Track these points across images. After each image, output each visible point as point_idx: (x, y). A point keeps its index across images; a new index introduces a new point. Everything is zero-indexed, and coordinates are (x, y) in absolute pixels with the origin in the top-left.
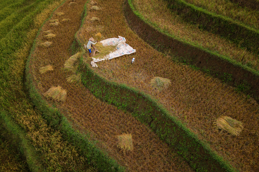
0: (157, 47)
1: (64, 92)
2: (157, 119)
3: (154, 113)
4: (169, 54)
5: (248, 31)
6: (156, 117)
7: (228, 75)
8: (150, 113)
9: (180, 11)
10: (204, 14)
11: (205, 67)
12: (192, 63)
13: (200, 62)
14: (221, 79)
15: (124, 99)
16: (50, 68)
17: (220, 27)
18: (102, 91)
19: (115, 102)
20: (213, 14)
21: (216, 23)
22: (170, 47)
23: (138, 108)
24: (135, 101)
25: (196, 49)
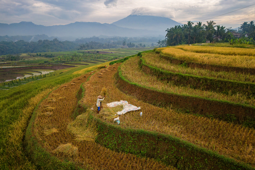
0: (159, 104)
1: (76, 148)
2: (183, 157)
3: (178, 152)
4: (172, 109)
5: (232, 83)
6: (182, 155)
7: (231, 116)
8: (174, 153)
9: (169, 79)
10: (192, 77)
11: (207, 113)
12: (194, 112)
13: (202, 110)
14: (225, 120)
15: (142, 145)
16: (55, 130)
17: (207, 85)
18: (117, 142)
19: (133, 150)
20: (199, 77)
21: (203, 82)
22: (171, 103)
23: (159, 152)
24: (155, 145)
25: (196, 98)
